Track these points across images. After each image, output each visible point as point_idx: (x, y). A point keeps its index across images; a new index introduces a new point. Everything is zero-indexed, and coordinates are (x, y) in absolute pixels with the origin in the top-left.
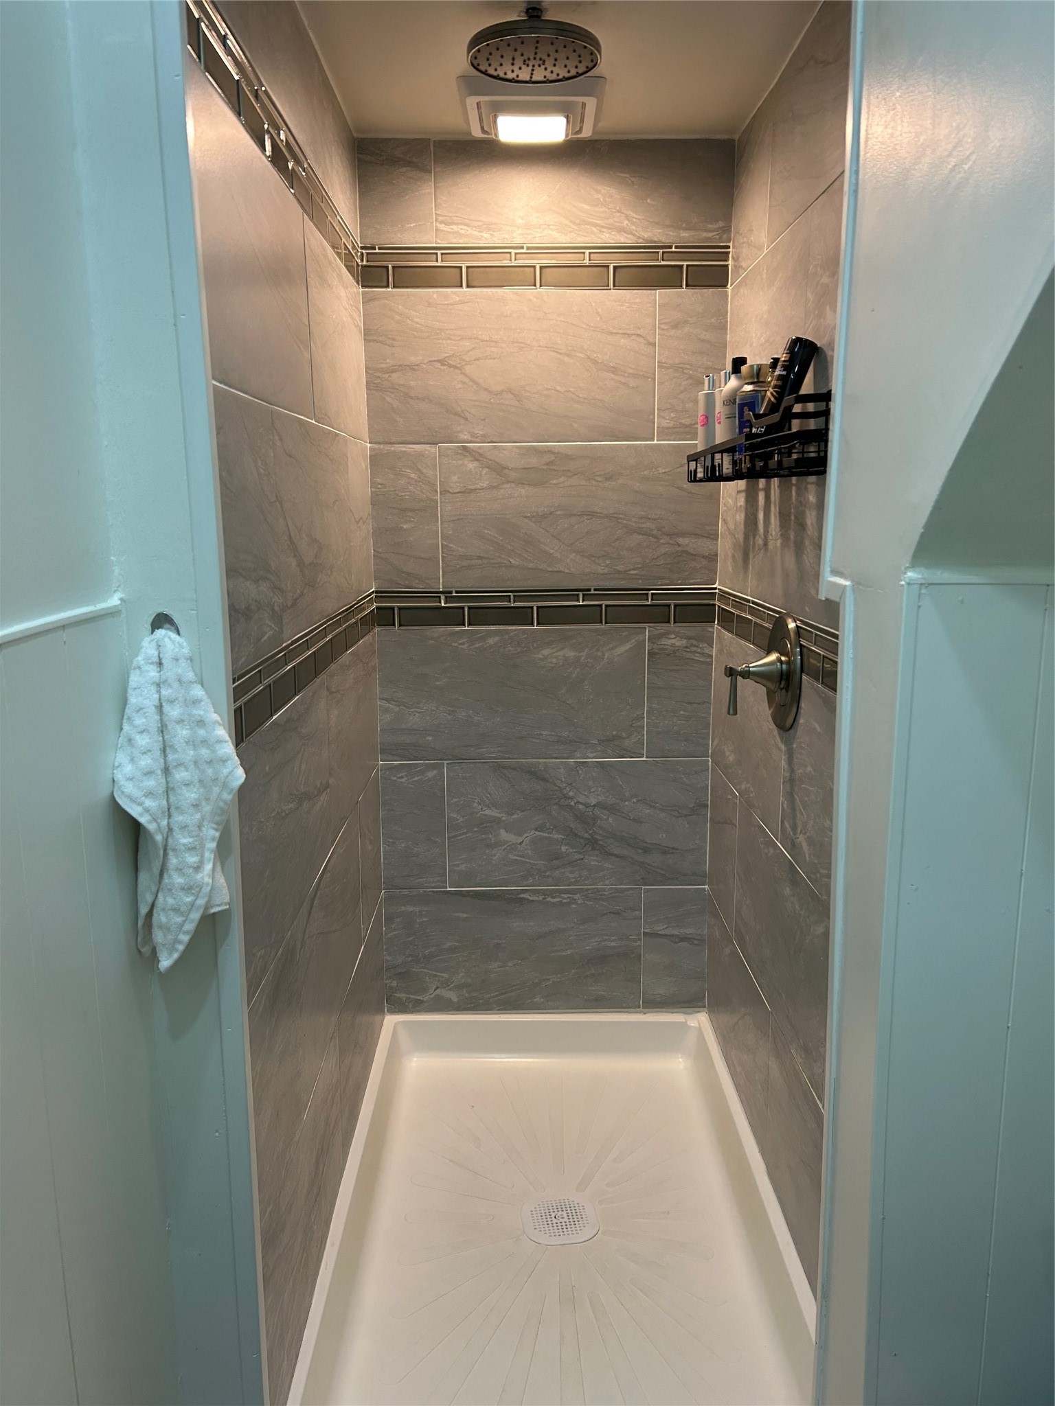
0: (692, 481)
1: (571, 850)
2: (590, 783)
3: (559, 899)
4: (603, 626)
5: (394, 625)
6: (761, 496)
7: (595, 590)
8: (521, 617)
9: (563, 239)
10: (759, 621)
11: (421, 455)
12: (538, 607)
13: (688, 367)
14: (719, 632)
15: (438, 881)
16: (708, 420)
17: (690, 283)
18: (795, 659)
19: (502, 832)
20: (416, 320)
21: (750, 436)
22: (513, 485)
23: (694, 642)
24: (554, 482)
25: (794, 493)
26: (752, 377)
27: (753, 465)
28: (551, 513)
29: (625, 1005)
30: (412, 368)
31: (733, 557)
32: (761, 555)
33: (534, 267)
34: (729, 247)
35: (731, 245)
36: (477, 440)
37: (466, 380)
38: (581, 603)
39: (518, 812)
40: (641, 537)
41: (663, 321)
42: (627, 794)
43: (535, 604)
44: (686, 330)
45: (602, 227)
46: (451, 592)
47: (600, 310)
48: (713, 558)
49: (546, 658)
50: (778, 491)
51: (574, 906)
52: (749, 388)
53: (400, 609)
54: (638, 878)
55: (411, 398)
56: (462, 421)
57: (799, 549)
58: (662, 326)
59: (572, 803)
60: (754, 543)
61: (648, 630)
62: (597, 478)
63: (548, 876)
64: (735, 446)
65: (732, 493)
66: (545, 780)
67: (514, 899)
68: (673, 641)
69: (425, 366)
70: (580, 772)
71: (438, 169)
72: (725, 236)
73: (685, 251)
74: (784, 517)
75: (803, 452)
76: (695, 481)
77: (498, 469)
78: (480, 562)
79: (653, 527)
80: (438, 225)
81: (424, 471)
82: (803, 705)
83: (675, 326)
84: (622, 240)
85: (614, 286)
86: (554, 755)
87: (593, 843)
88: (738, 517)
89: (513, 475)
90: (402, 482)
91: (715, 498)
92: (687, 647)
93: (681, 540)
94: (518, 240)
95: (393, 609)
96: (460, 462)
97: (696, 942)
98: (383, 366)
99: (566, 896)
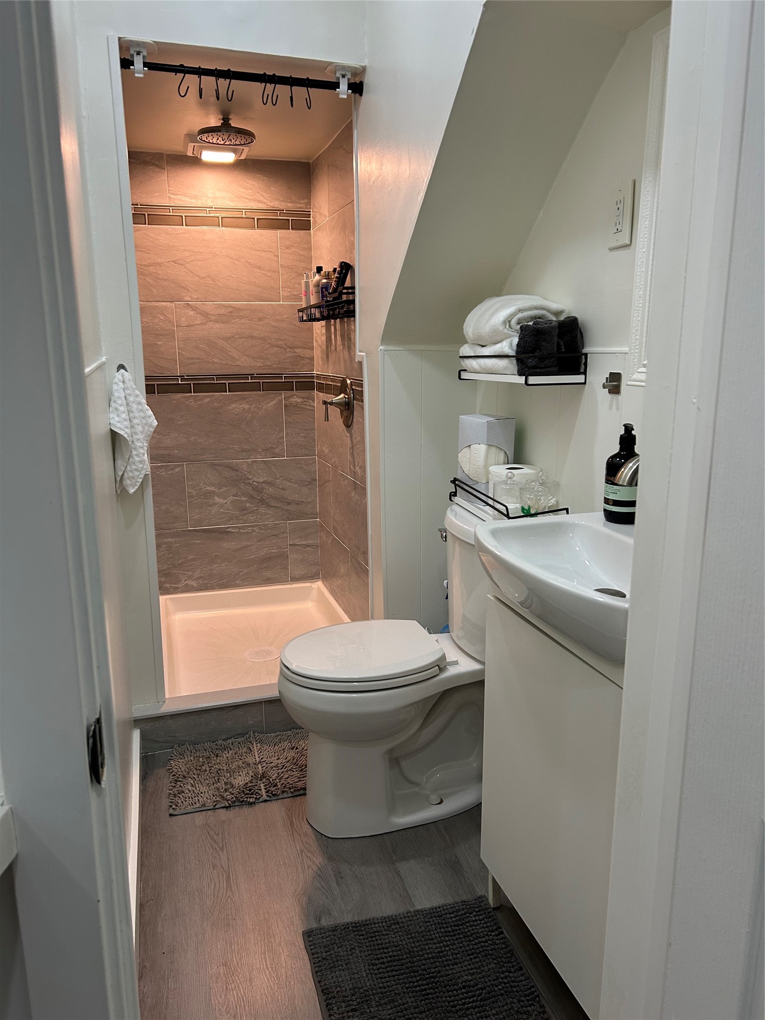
0: (301, 321)
1: (251, 505)
2: (260, 471)
3: (246, 531)
4: (261, 392)
5: (155, 393)
6: (333, 328)
7: (256, 374)
8: (221, 388)
9: (231, 204)
10: (335, 384)
11: (166, 307)
12: (229, 383)
13: (295, 267)
14: (317, 394)
15: (184, 525)
16: (307, 293)
17: (293, 227)
18: (351, 396)
19: (216, 498)
20: (161, 241)
21: (327, 301)
22: (213, 322)
23: (306, 400)
24: (233, 321)
25: (346, 326)
26: (326, 276)
27: (329, 313)
28: (233, 337)
29: (281, 581)
30: (160, 264)
31: (322, 357)
32: (334, 354)
33: (218, 217)
34: (310, 212)
35: (311, 210)
36: (194, 300)
37: (187, 271)
38: (250, 381)
39: (224, 487)
40: (277, 348)
41: (282, 245)
42: (278, 476)
43: (227, 382)
44: (293, 250)
45: (250, 200)
46: (184, 376)
47: (251, 239)
48: (312, 359)
49: (234, 408)
50: (339, 325)
51: (254, 533)
52: (325, 281)
53: (157, 385)
54: (286, 517)
55: (160, 279)
56: (186, 291)
57: (349, 348)
58: (281, 248)
59: (251, 482)
60: (331, 349)
61: (284, 394)
62: (254, 320)
63: (241, 519)
64: (320, 306)
65: (319, 327)
66: (237, 471)
67: (224, 532)
68: (295, 400)
69: (166, 264)
70: (254, 466)
71: (168, 168)
72: (308, 206)
73: (290, 213)
74: (342, 336)
75: (348, 308)
76: (303, 321)
77: (205, 315)
78: (197, 361)
79: (283, 343)
80: (170, 195)
81: (168, 315)
82: (355, 413)
83: (287, 248)
84: (260, 206)
85: (258, 228)
86: (241, 458)
87: (262, 501)
88: (323, 338)
89: (213, 318)
90: (157, 321)
91: (311, 330)
92: (302, 402)
93: (296, 350)
94: (210, 204)
95: (154, 385)
96: (186, 311)
97: (314, 547)
98: (145, 263)
99: (250, 528)
